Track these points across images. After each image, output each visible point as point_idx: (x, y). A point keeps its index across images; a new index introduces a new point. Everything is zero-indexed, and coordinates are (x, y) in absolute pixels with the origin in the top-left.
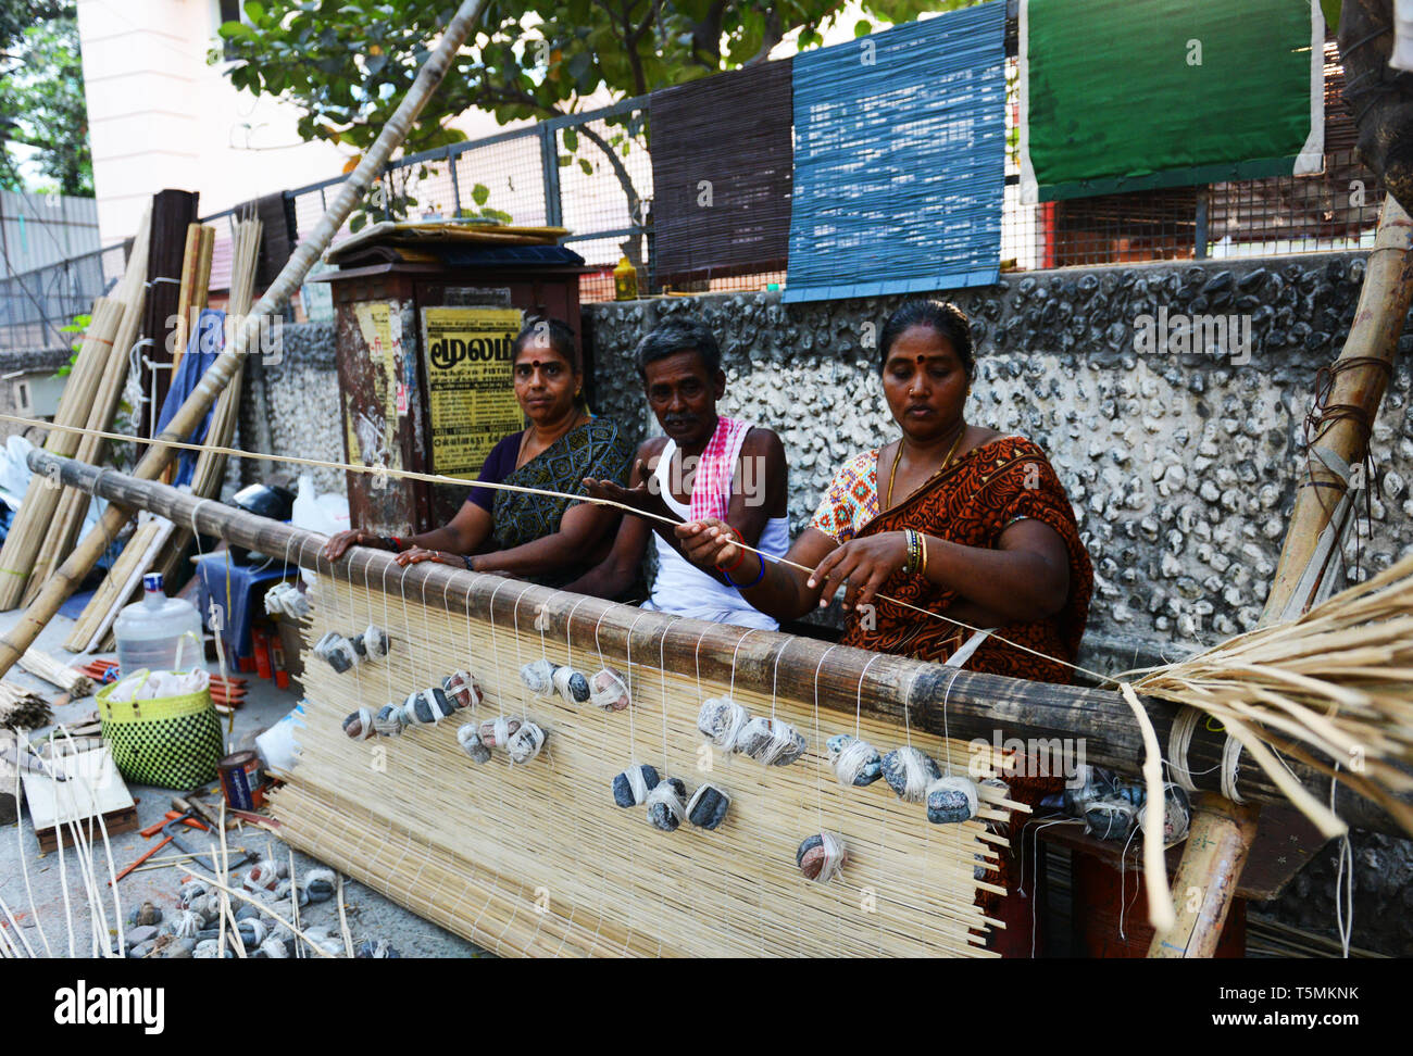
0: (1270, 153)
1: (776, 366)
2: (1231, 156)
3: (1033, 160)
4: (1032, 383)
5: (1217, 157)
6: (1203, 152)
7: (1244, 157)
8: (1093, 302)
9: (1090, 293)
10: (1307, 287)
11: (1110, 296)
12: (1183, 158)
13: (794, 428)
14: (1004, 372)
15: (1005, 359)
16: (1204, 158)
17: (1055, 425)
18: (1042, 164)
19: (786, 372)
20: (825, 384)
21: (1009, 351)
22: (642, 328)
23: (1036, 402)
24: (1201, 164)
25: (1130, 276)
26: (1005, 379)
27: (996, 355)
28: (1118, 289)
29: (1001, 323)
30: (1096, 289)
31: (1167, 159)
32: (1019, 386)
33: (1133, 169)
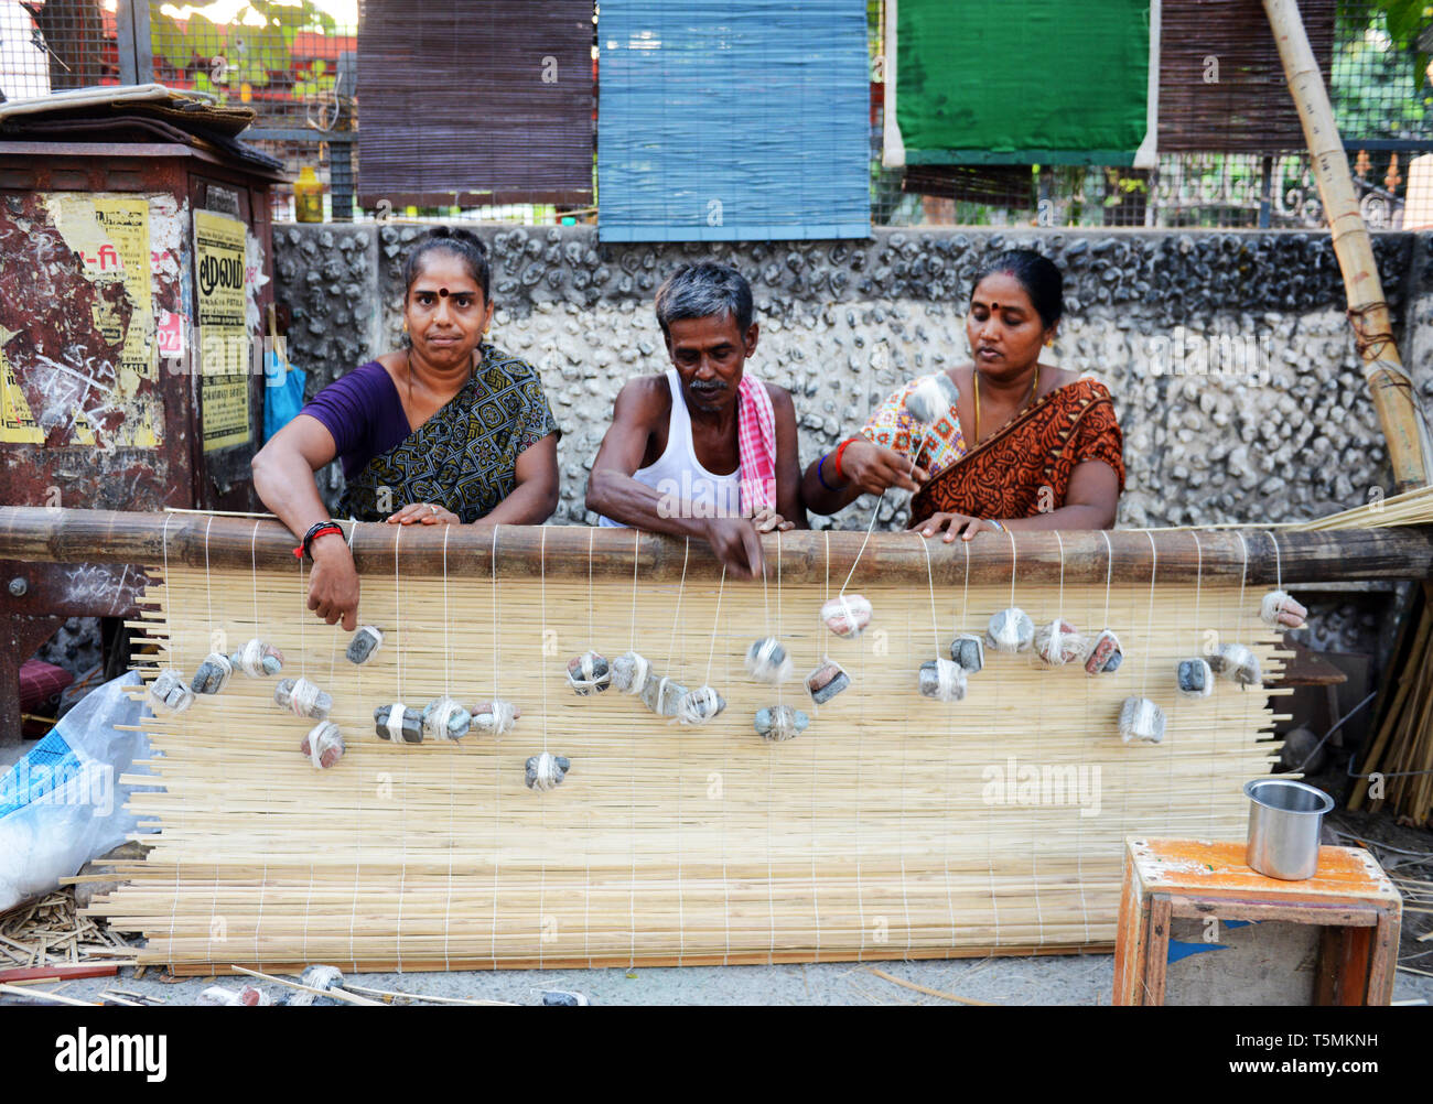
0: (1112, 147)
1: (574, 309)
2: (1083, 144)
3: (901, 125)
4: (897, 329)
5: (1071, 144)
6: (1061, 139)
7: (1094, 148)
8: (964, 259)
9: (961, 252)
10: (1148, 255)
11: (981, 254)
12: (1044, 142)
13: (594, 377)
14: (870, 318)
15: (868, 306)
16: (1059, 144)
17: (919, 366)
18: (909, 130)
19: (587, 316)
20: (643, 329)
21: (874, 298)
22: (367, 258)
23: (900, 346)
24: (1059, 149)
25: (1001, 238)
26: (868, 324)
27: (858, 302)
28: (990, 247)
29: (866, 273)
30: (967, 247)
31: (1030, 141)
32: (884, 331)
33: (998, 145)
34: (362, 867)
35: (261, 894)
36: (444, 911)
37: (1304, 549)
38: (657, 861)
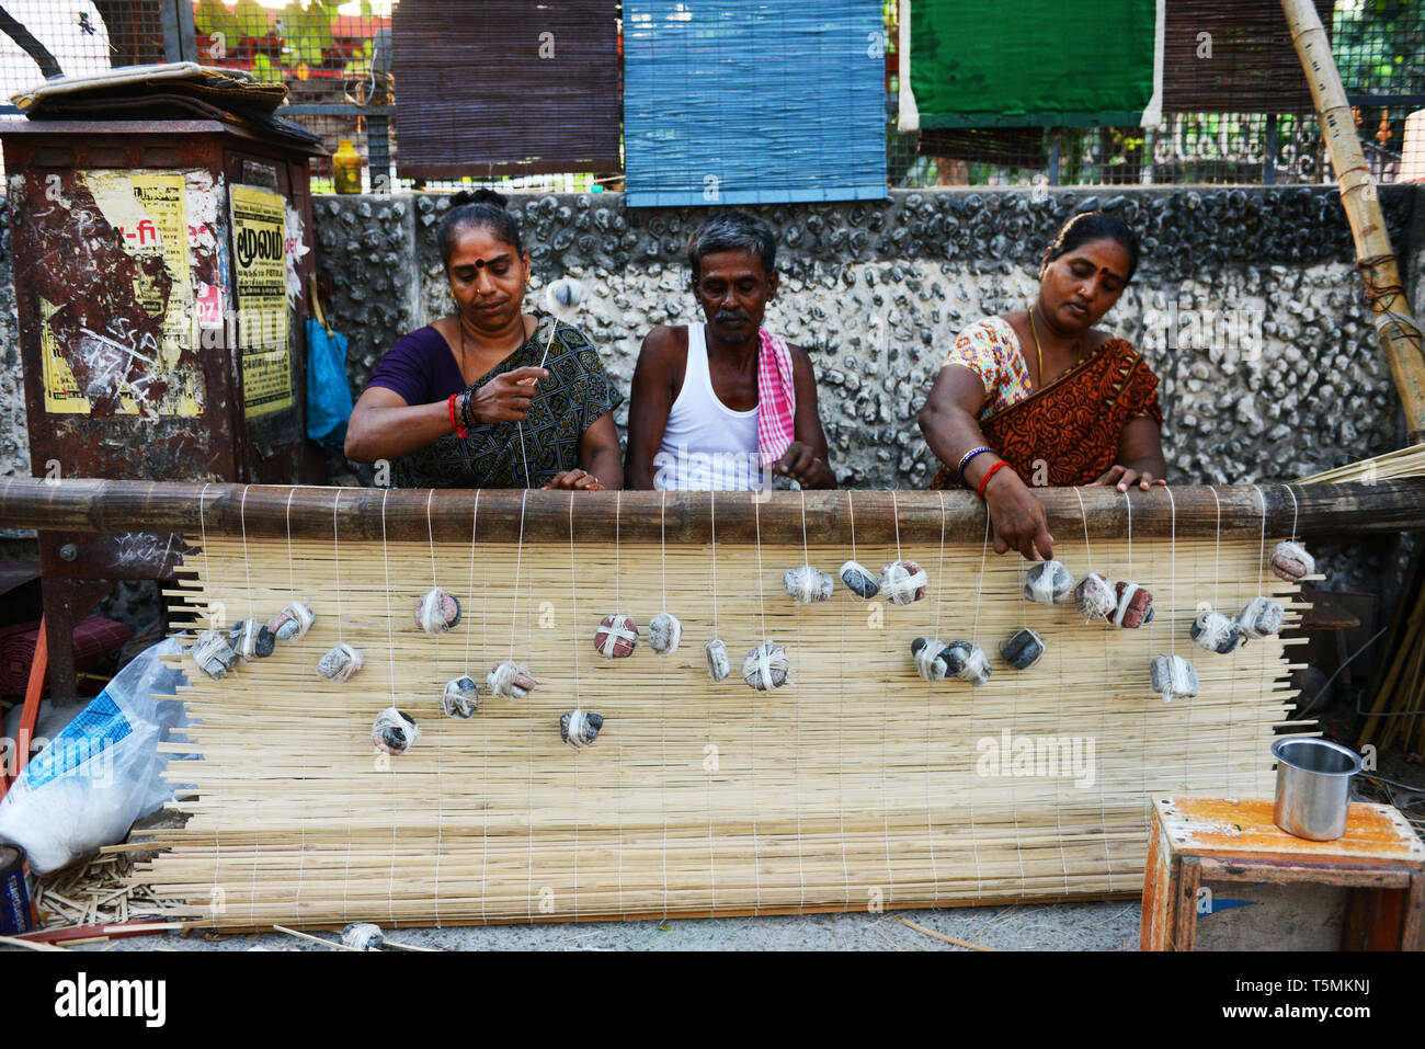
0: (1119, 108)
1: (603, 273)
2: (1091, 106)
3: (914, 90)
4: (915, 287)
5: (1079, 106)
6: (1070, 101)
7: (1102, 109)
8: (979, 217)
9: (975, 211)
10: (1157, 211)
11: (994, 213)
12: (1053, 104)
13: (624, 338)
14: (888, 277)
15: (886, 265)
16: (1068, 106)
17: (936, 322)
18: (922, 95)
19: (617, 279)
20: (670, 291)
21: (890, 258)
23: (917, 303)
24: (1068, 111)
25: (1014, 197)
26: (886, 283)
27: (876, 262)
28: (1003, 206)
29: (884, 233)
30: (982, 207)
31: (1040, 104)
32: (902, 289)
33: (1010, 109)
34: (400, 829)
35: (300, 859)
36: (481, 873)
37: (1321, 501)
38: (688, 819)
